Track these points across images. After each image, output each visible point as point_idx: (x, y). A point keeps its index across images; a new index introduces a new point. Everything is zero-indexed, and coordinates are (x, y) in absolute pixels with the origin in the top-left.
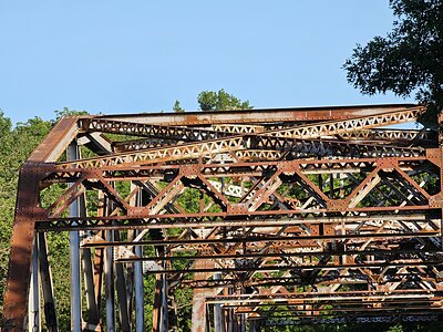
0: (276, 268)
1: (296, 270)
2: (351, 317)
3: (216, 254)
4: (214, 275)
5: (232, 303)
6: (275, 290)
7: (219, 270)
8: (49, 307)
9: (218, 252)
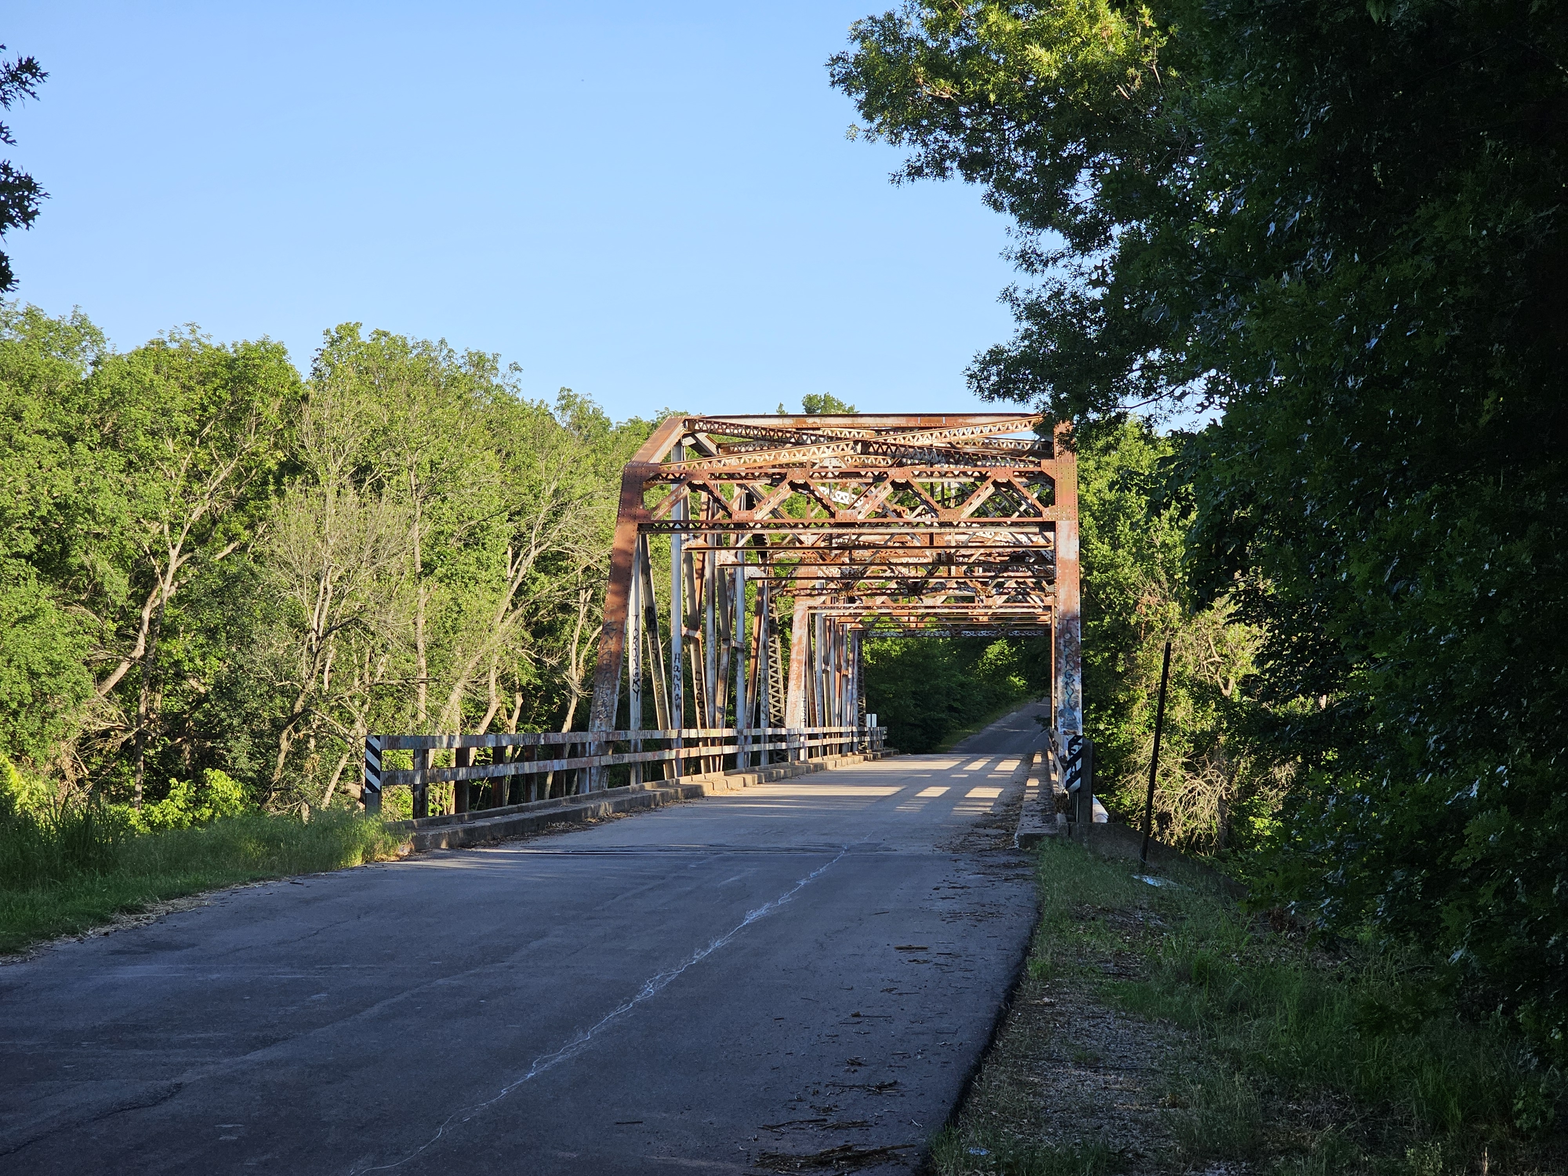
0: (882, 578)
1: (902, 580)
2: (956, 630)
3: (821, 562)
4: (817, 583)
5: (834, 612)
6: (879, 600)
7: (822, 578)
8: (650, 612)
9: (824, 560)
